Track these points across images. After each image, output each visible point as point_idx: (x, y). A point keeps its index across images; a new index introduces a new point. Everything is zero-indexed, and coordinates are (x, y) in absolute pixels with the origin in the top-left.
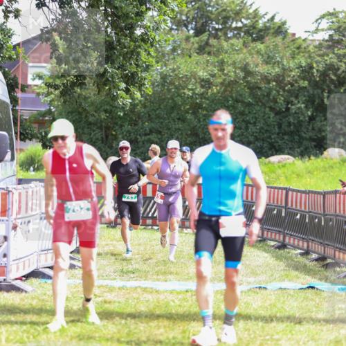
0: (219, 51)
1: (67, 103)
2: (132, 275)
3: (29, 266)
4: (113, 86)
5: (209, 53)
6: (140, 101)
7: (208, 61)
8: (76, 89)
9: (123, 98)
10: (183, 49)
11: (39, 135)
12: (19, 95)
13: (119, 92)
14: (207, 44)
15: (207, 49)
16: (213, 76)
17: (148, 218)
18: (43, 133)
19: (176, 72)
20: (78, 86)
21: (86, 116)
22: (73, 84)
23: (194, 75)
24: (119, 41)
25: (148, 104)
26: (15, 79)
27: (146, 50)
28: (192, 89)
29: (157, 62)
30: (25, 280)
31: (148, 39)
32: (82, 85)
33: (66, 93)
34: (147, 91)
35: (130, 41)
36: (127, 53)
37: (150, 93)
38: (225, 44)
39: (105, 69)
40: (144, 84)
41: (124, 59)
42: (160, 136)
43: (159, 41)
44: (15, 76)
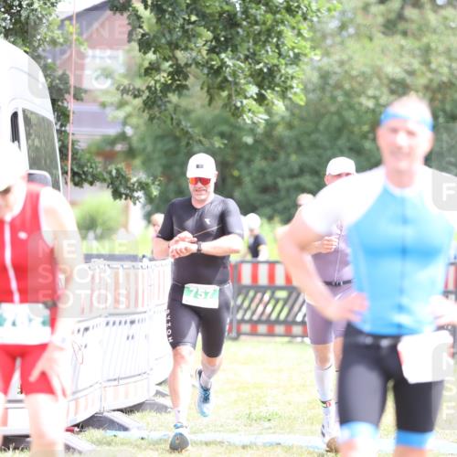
0: (423, 29)
1: (155, 121)
2: (267, 424)
3: (86, 408)
4: (236, 91)
5: (405, 34)
6: (283, 118)
7: (402, 48)
8: (170, 95)
9: (253, 113)
10: (359, 25)
11: (106, 176)
12: (71, 105)
13: (245, 102)
14: (401, 17)
15: (401, 26)
16: (412, 73)
17: (294, 323)
18: (114, 173)
19: (347, 67)
20: (174, 91)
21: (188, 144)
22: (166, 88)
23: (377, 72)
24: (245, 12)
25: (296, 122)
26: (64, 79)
27: (293, 28)
28: (375, 97)
29: (314, 48)
30: (78, 433)
31: (299, 7)
32: (181, 89)
33: (154, 103)
34: (296, 99)
35: (266, 12)
36: (259, 34)
37: (302, 103)
38: (432, 18)
39: (222, 60)
40: (292, 87)
41: (255, 43)
42: (316, 179)
43: (318, 10)
44: (64, 74)
